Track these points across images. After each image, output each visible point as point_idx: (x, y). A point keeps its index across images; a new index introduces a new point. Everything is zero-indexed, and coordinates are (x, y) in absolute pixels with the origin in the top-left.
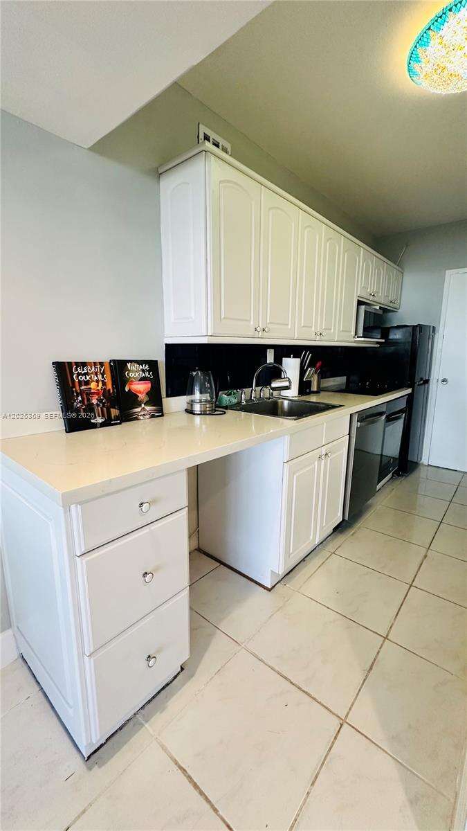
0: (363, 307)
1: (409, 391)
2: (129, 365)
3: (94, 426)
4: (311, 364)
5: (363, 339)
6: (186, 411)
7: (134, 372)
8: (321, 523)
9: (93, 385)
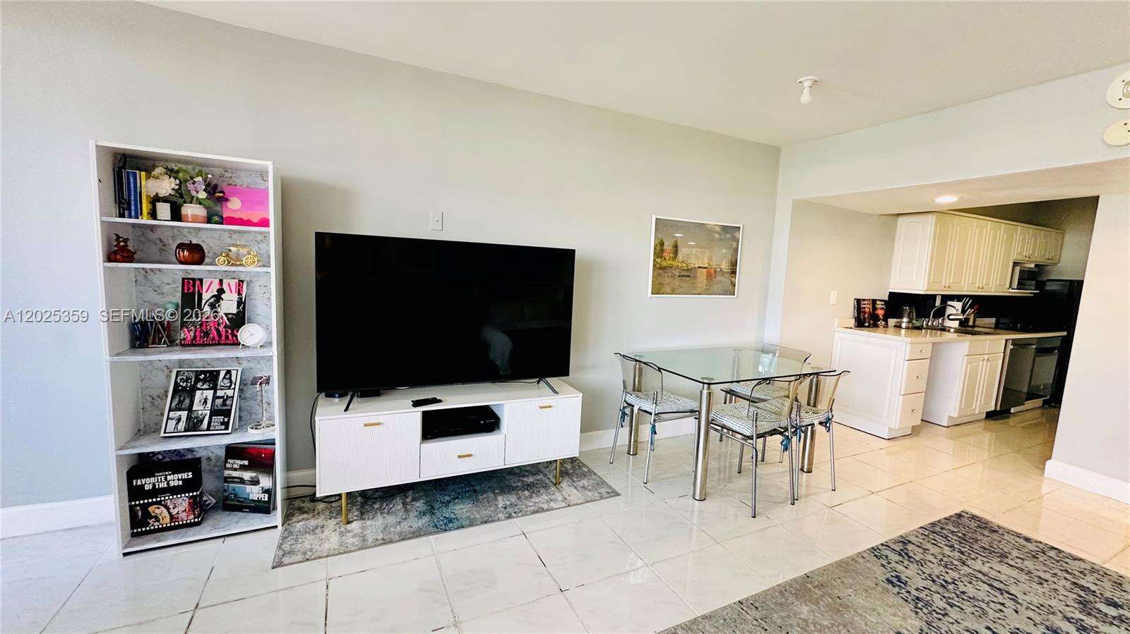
0: (1018, 267)
1: (1065, 333)
2: (877, 302)
3: (865, 327)
4: (971, 307)
5: (1017, 291)
7: (879, 305)
8: (980, 403)
9: (866, 309)
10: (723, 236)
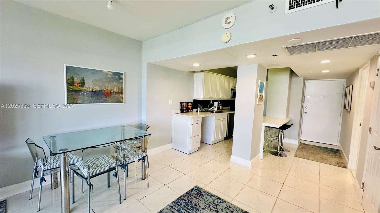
0: (232, 91)
3: (184, 112)
4: (220, 104)
5: (232, 98)
6: (196, 111)
7: (190, 104)
9: (184, 106)
10: (114, 77)
